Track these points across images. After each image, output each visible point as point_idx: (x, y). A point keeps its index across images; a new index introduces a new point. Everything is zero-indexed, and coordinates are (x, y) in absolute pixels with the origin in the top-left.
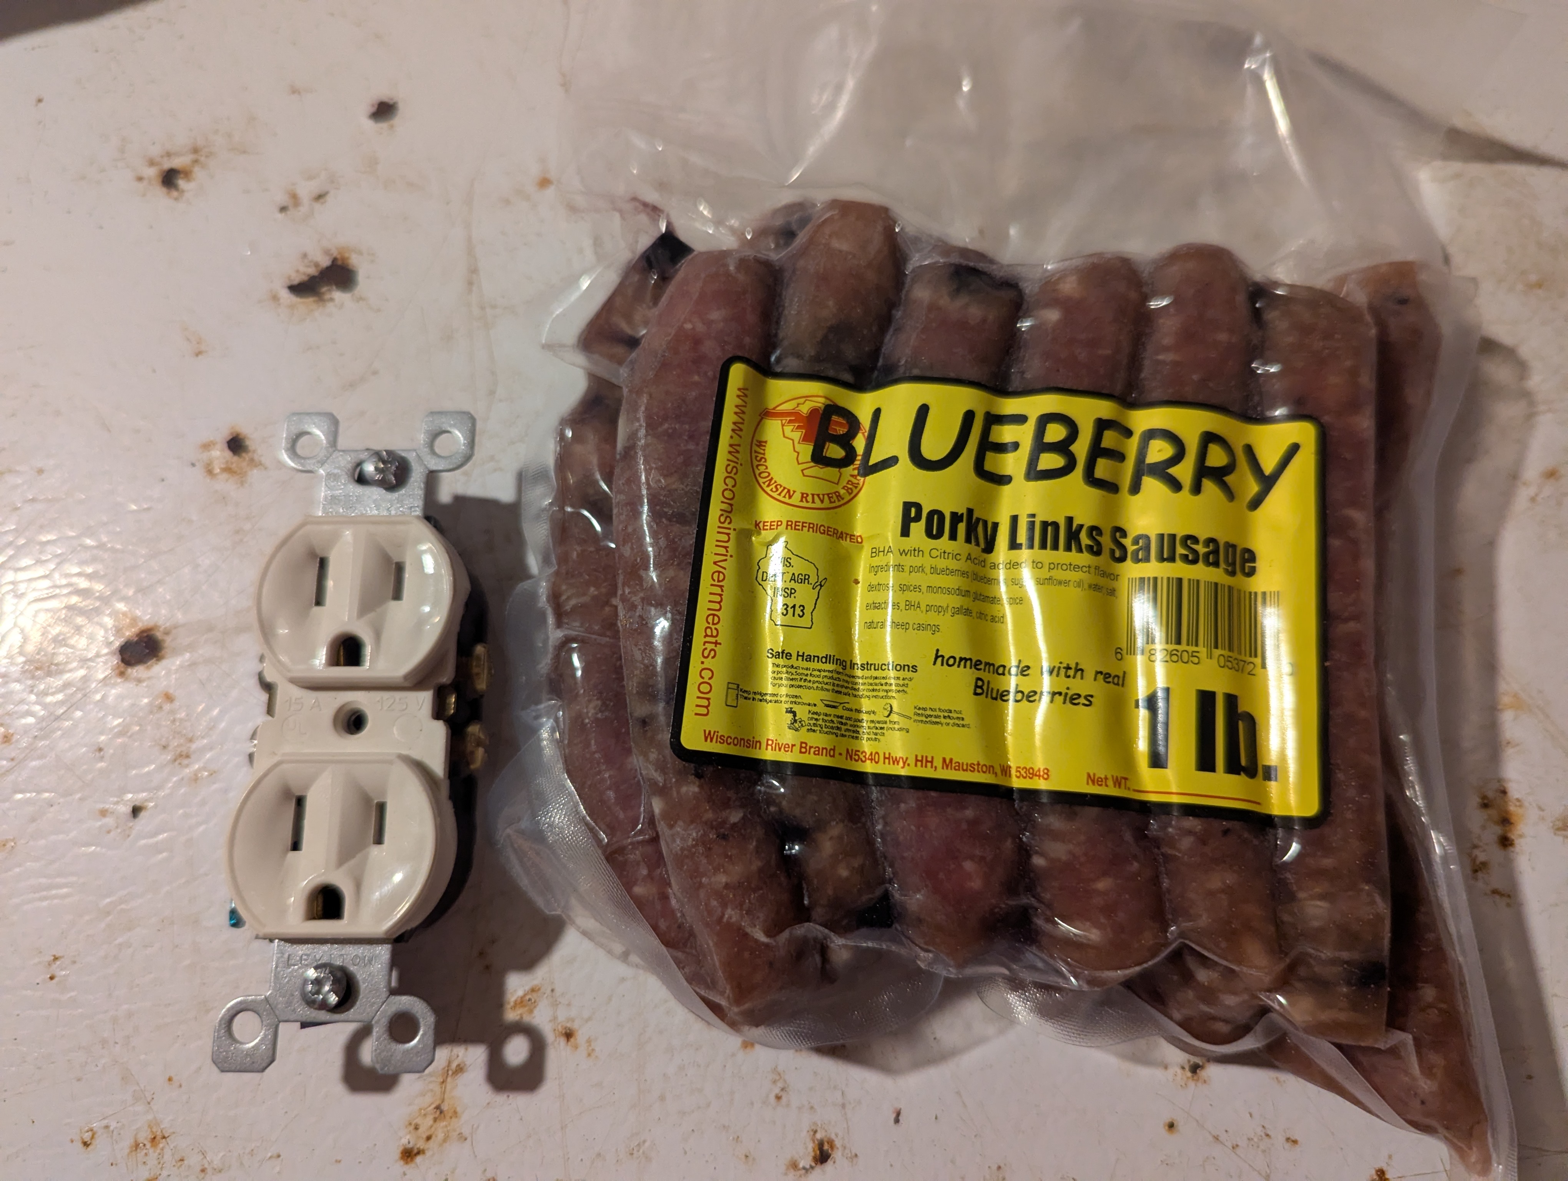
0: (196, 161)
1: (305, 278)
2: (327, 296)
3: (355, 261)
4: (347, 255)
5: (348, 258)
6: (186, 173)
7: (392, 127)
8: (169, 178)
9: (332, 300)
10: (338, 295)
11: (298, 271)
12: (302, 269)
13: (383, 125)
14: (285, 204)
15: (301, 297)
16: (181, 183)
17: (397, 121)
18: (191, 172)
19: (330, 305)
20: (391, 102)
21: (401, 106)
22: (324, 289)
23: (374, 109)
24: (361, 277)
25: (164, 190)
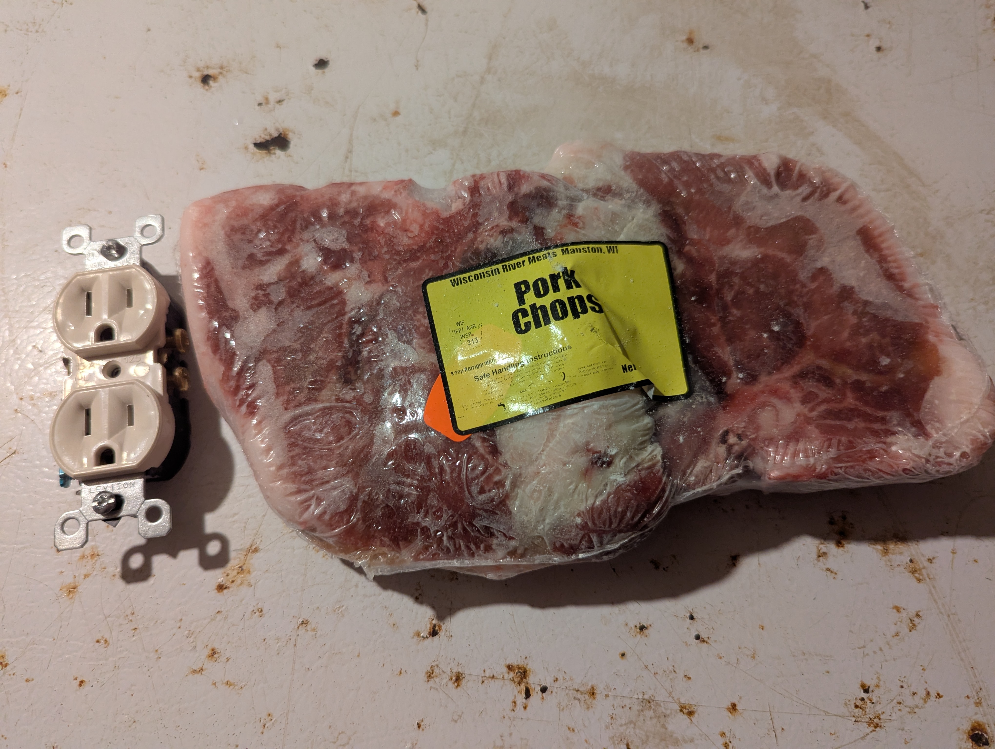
0: (221, 73)
1: (264, 141)
2: (272, 152)
3: (290, 136)
4: (287, 133)
5: (287, 134)
6: (215, 78)
7: (324, 72)
8: (206, 79)
9: (275, 154)
10: (278, 152)
11: (260, 136)
12: (263, 136)
13: (320, 71)
14: (261, 102)
15: (259, 150)
16: (211, 83)
17: (327, 70)
18: (217, 78)
19: (273, 156)
20: (326, 60)
21: (331, 63)
22: (272, 148)
23: (317, 62)
24: (292, 145)
25: (202, 85)
